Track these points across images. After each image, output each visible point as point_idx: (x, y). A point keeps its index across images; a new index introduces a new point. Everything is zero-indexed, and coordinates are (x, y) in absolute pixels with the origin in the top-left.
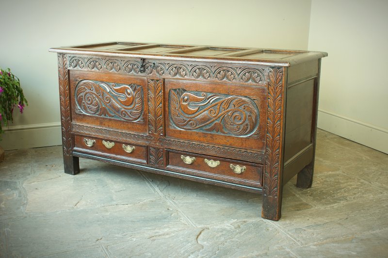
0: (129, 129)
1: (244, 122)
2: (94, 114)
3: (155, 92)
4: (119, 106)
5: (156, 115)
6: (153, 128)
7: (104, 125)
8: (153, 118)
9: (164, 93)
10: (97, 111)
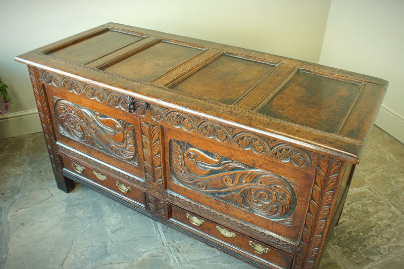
1: (273, 204)
2: (80, 140)
3: (151, 139)
5: (153, 164)
6: (151, 177)
8: (150, 166)
9: (163, 143)
10: (83, 138)
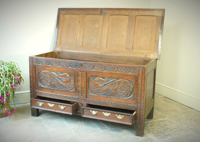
0: (67, 94)
1: (126, 91)
2: (49, 87)
3: (82, 77)
4: (62, 83)
5: (82, 88)
6: (80, 94)
7: (54, 92)
8: (80, 89)
10: (50, 85)
